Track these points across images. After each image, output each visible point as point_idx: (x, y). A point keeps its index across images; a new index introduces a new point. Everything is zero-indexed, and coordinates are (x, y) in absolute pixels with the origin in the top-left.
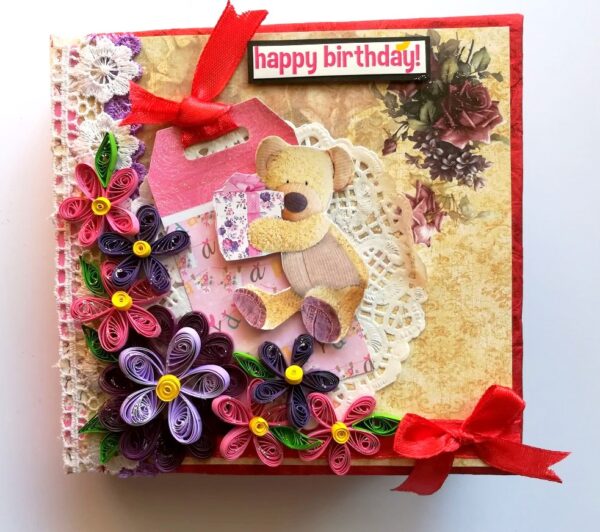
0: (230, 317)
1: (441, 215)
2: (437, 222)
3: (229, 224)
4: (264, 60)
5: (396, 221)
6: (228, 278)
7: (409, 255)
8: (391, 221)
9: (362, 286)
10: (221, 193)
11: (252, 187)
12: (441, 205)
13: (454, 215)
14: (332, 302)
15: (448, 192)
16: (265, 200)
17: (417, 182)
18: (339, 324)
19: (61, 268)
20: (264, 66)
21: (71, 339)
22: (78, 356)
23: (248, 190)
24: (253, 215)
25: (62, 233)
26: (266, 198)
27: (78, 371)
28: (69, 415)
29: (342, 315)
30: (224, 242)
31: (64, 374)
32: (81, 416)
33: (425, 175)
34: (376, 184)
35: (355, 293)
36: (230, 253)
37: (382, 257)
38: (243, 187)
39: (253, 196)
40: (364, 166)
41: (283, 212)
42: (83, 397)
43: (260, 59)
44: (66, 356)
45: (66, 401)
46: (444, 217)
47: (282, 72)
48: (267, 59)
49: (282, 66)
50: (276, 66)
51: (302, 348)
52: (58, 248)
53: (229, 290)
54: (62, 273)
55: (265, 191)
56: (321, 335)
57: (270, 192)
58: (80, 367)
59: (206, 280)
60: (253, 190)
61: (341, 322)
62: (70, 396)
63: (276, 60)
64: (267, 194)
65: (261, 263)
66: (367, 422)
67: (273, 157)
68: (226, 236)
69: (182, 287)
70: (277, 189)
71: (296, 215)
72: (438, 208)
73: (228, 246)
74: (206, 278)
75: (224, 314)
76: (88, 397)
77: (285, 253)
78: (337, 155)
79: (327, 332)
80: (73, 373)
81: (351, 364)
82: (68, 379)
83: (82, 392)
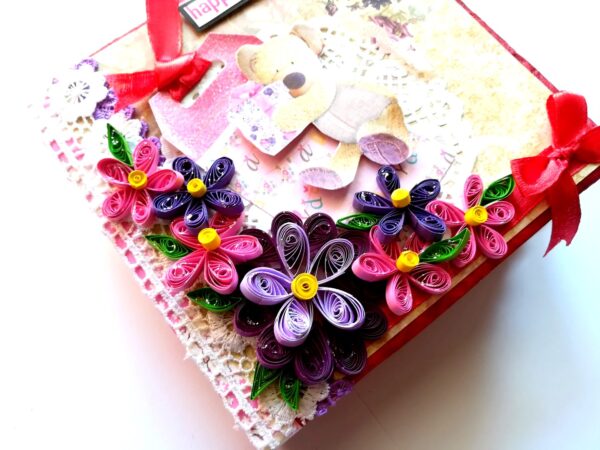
0: (311, 202)
1: (404, 26)
2: (405, 32)
3: (255, 129)
4: (198, 12)
5: (378, 49)
6: (285, 173)
7: (406, 64)
8: (374, 51)
9: (393, 102)
10: (231, 110)
11: (253, 92)
12: (398, 21)
13: (413, 21)
14: (382, 129)
15: (396, 11)
16: (270, 94)
17: (370, 18)
18: (400, 141)
19: (135, 265)
20: (201, 15)
21: (184, 321)
22: (201, 331)
23: (251, 95)
24: (269, 110)
25: (117, 237)
26: (269, 92)
27: (211, 345)
28: (231, 394)
29: (397, 133)
30: (262, 143)
31: (199, 359)
32: (243, 386)
33: (371, 10)
34: (343, 34)
35: (393, 111)
36: (271, 148)
37: (390, 78)
38: (246, 95)
39: (258, 97)
40: (324, 30)
41: (290, 93)
42: (232, 366)
43: (195, 12)
44: (191, 340)
45: (218, 383)
46: (407, 27)
47: (217, 11)
48: (200, 10)
49: (215, 7)
50: (210, 9)
51: (388, 178)
52: (123, 251)
53: (293, 182)
54: (139, 269)
55: (265, 89)
56: (394, 159)
57: (269, 86)
58: (210, 341)
59: (268, 186)
60: (255, 93)
61: (400, 138)
62: (219, 375)
63: (207, 6)
64: (269, 89)
65: (302, 143)
66: (487, 195)
67: (253, 61)
68: (258, 139)
69: (253, 207)
70: (273, 81)
71: (302, 89)
72: (398, 24)
73: (268, 145)
74: (267, 185)
75: (304, 202)
76: (237, 363)
77: (315, 121)
78: (299, 30)
79: (396, 153)
80: (208, 351)
81: (435, 167)
82: (206, 360)
83: (228, 362)
